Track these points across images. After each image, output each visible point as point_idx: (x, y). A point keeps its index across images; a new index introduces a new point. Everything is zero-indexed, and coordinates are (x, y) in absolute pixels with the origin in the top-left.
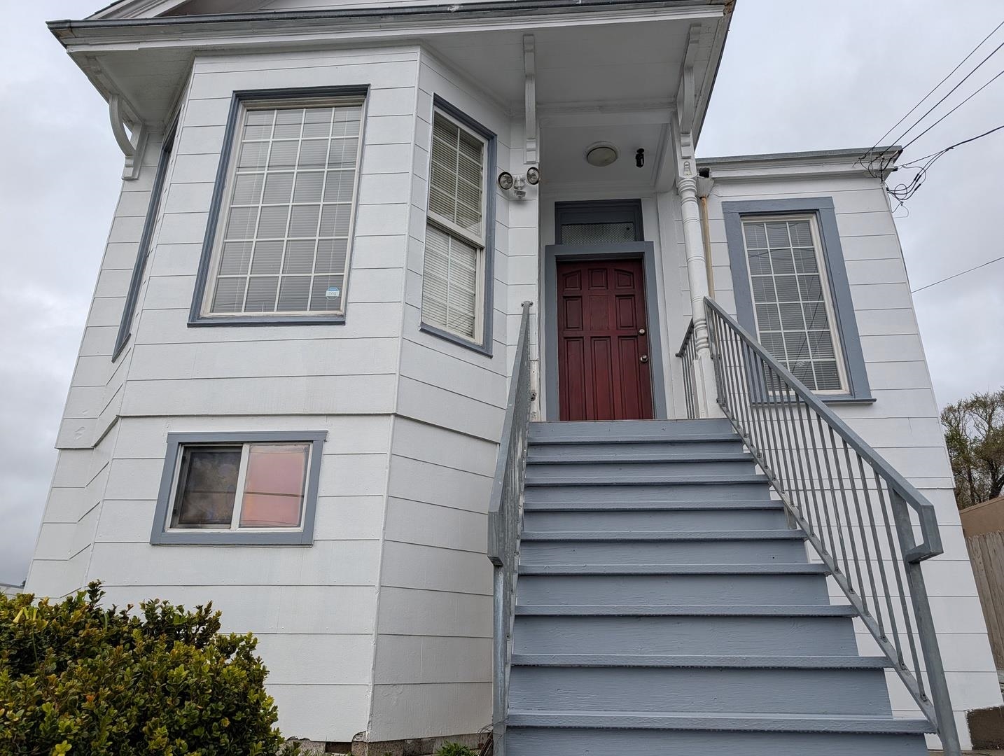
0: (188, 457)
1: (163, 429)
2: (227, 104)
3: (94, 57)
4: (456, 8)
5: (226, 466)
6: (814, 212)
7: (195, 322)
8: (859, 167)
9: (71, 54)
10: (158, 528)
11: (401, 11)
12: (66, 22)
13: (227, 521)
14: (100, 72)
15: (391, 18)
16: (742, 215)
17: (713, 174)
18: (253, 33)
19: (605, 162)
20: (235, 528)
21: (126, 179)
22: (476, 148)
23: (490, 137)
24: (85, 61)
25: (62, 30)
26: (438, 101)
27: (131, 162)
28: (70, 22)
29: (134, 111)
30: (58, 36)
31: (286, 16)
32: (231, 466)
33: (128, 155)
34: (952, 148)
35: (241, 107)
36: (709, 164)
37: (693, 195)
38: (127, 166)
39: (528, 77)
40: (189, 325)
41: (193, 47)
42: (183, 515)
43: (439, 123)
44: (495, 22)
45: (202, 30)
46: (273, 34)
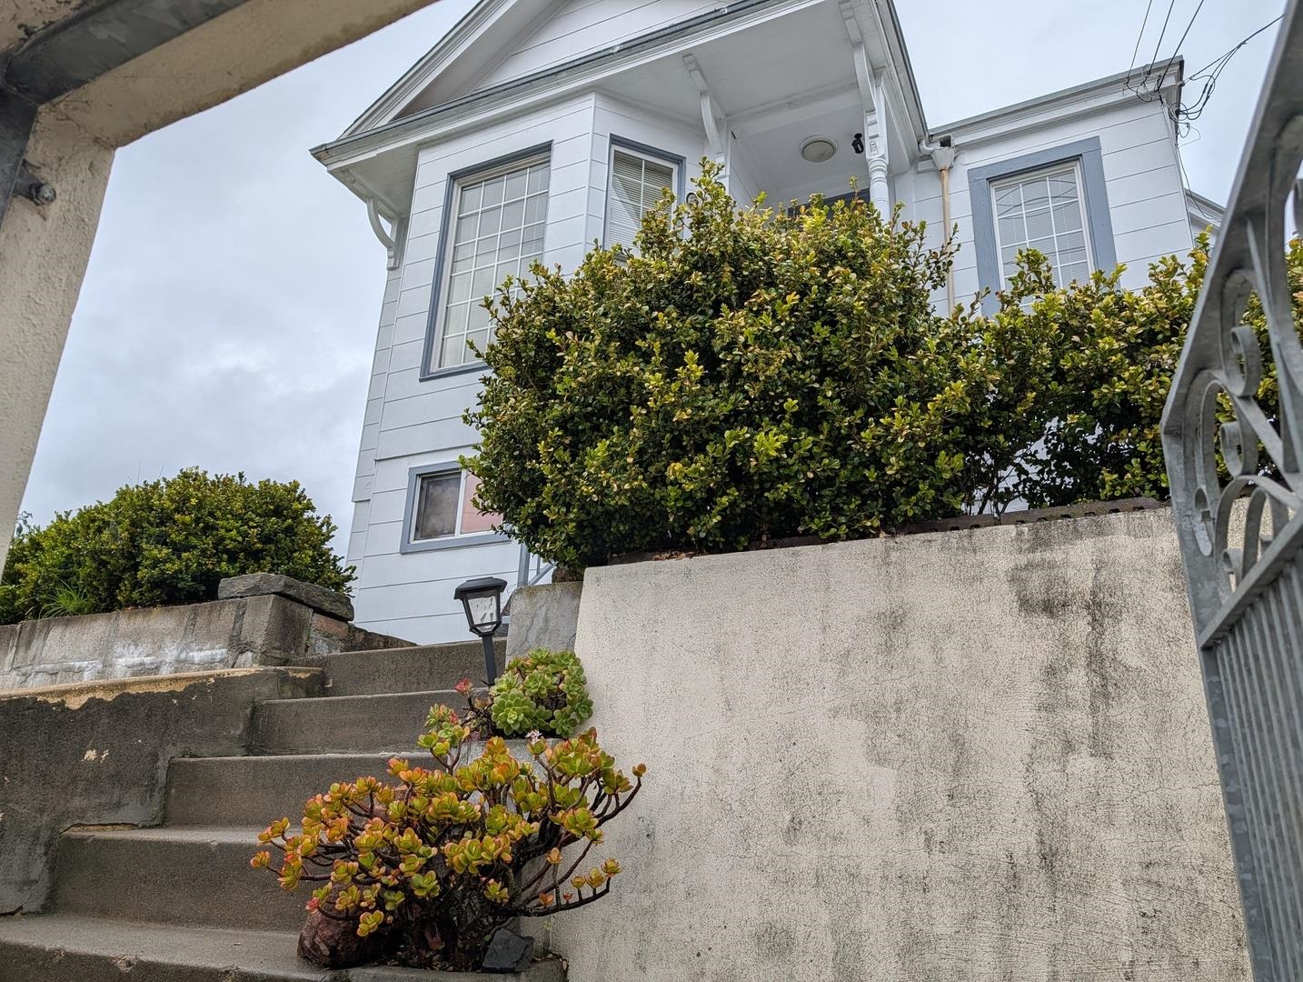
0: (425, 486)
1: (406, 465)
2: (443, 187)
3: (347, 170)
4: (617, 49)
5: (451, 489)
6: (1077, 158)
7: (426, 377)
8: (1130, 94)
9: (330, 172)
10: (405, 540)
11: (571, 65)
12: (323, 146)
13: (452, 532)
14: (354, 182)
15: (564, 74)
16: (990, 180)
17: (956, 141)
18: (459, 118)
19: (822, 157)
20: (458, 535)
21: (390, 269)
22: (667, 174)
23: (679, 161)
24: (342, 175)
25: (321, 153)
26: (615, 140)
27: (392, 253)
28: (325, 145)
29: (389, 207)
30: (319, 159)
31: (480, 95)
32: (454, 488)
33: (389, 248)
34: (1244, 43)
35: (456, 185)
36: (949, 131)
37: (882, 175)
38: (389, 258)
39: (703, 94)
40: (421, 381)
41: (415, 143)
42: (423, 529)
43: (619, 159)
44: (656, 51)
45: (419, 126)
46: (474, 114)
